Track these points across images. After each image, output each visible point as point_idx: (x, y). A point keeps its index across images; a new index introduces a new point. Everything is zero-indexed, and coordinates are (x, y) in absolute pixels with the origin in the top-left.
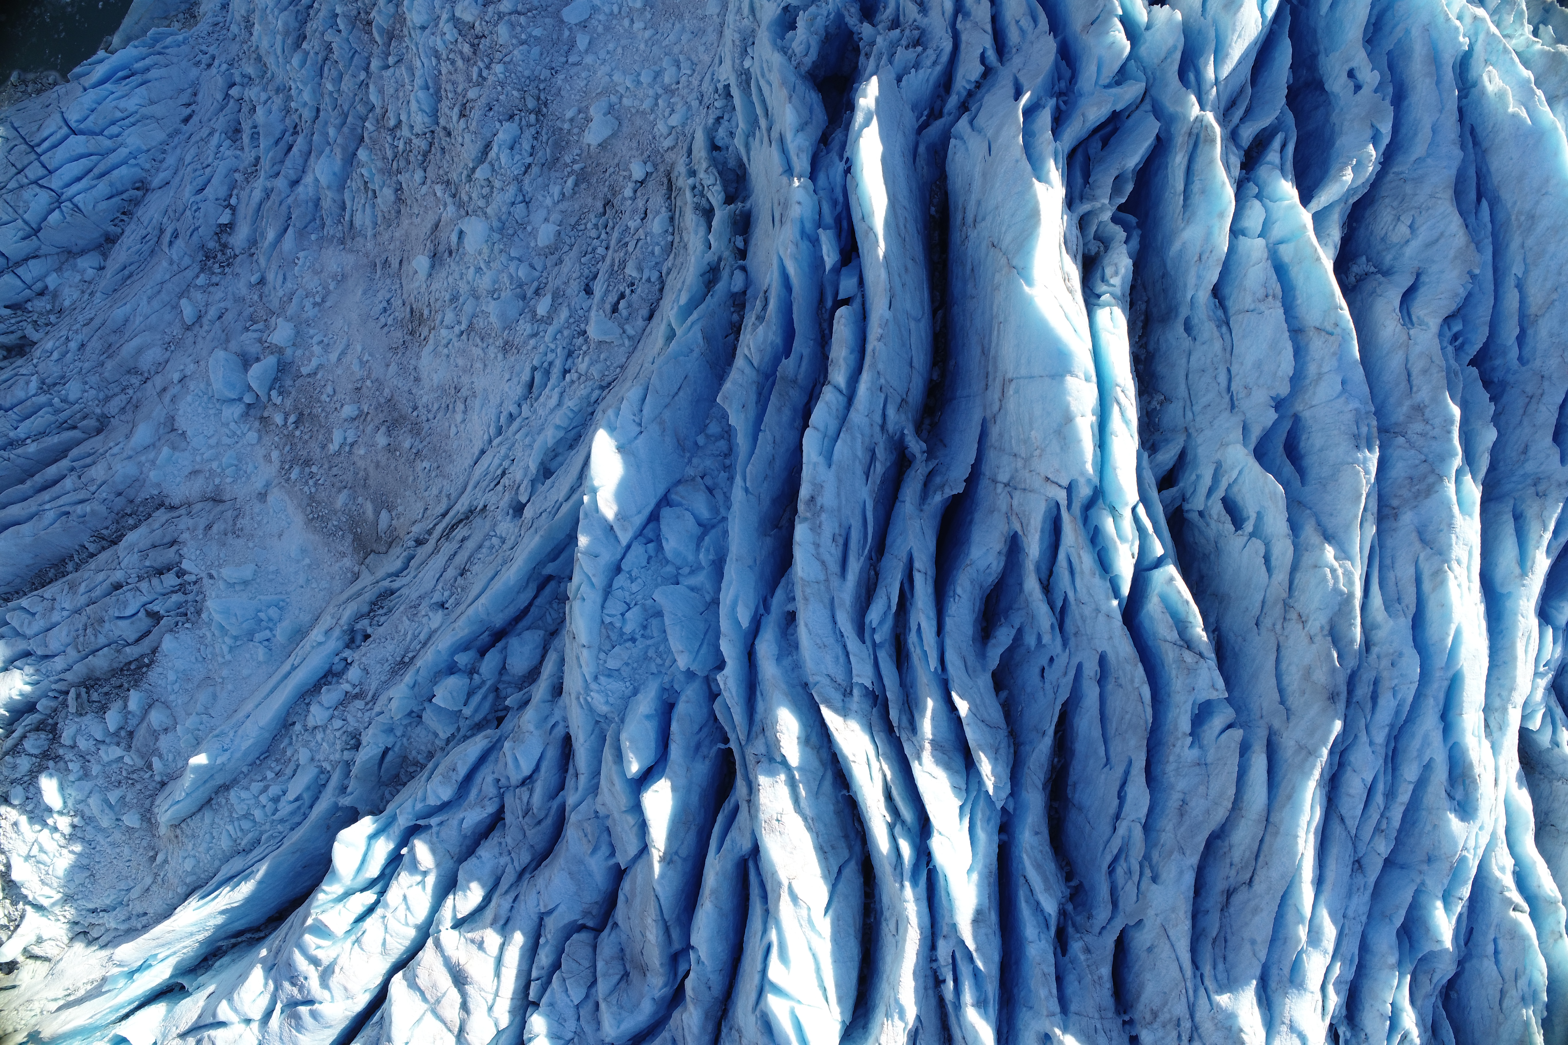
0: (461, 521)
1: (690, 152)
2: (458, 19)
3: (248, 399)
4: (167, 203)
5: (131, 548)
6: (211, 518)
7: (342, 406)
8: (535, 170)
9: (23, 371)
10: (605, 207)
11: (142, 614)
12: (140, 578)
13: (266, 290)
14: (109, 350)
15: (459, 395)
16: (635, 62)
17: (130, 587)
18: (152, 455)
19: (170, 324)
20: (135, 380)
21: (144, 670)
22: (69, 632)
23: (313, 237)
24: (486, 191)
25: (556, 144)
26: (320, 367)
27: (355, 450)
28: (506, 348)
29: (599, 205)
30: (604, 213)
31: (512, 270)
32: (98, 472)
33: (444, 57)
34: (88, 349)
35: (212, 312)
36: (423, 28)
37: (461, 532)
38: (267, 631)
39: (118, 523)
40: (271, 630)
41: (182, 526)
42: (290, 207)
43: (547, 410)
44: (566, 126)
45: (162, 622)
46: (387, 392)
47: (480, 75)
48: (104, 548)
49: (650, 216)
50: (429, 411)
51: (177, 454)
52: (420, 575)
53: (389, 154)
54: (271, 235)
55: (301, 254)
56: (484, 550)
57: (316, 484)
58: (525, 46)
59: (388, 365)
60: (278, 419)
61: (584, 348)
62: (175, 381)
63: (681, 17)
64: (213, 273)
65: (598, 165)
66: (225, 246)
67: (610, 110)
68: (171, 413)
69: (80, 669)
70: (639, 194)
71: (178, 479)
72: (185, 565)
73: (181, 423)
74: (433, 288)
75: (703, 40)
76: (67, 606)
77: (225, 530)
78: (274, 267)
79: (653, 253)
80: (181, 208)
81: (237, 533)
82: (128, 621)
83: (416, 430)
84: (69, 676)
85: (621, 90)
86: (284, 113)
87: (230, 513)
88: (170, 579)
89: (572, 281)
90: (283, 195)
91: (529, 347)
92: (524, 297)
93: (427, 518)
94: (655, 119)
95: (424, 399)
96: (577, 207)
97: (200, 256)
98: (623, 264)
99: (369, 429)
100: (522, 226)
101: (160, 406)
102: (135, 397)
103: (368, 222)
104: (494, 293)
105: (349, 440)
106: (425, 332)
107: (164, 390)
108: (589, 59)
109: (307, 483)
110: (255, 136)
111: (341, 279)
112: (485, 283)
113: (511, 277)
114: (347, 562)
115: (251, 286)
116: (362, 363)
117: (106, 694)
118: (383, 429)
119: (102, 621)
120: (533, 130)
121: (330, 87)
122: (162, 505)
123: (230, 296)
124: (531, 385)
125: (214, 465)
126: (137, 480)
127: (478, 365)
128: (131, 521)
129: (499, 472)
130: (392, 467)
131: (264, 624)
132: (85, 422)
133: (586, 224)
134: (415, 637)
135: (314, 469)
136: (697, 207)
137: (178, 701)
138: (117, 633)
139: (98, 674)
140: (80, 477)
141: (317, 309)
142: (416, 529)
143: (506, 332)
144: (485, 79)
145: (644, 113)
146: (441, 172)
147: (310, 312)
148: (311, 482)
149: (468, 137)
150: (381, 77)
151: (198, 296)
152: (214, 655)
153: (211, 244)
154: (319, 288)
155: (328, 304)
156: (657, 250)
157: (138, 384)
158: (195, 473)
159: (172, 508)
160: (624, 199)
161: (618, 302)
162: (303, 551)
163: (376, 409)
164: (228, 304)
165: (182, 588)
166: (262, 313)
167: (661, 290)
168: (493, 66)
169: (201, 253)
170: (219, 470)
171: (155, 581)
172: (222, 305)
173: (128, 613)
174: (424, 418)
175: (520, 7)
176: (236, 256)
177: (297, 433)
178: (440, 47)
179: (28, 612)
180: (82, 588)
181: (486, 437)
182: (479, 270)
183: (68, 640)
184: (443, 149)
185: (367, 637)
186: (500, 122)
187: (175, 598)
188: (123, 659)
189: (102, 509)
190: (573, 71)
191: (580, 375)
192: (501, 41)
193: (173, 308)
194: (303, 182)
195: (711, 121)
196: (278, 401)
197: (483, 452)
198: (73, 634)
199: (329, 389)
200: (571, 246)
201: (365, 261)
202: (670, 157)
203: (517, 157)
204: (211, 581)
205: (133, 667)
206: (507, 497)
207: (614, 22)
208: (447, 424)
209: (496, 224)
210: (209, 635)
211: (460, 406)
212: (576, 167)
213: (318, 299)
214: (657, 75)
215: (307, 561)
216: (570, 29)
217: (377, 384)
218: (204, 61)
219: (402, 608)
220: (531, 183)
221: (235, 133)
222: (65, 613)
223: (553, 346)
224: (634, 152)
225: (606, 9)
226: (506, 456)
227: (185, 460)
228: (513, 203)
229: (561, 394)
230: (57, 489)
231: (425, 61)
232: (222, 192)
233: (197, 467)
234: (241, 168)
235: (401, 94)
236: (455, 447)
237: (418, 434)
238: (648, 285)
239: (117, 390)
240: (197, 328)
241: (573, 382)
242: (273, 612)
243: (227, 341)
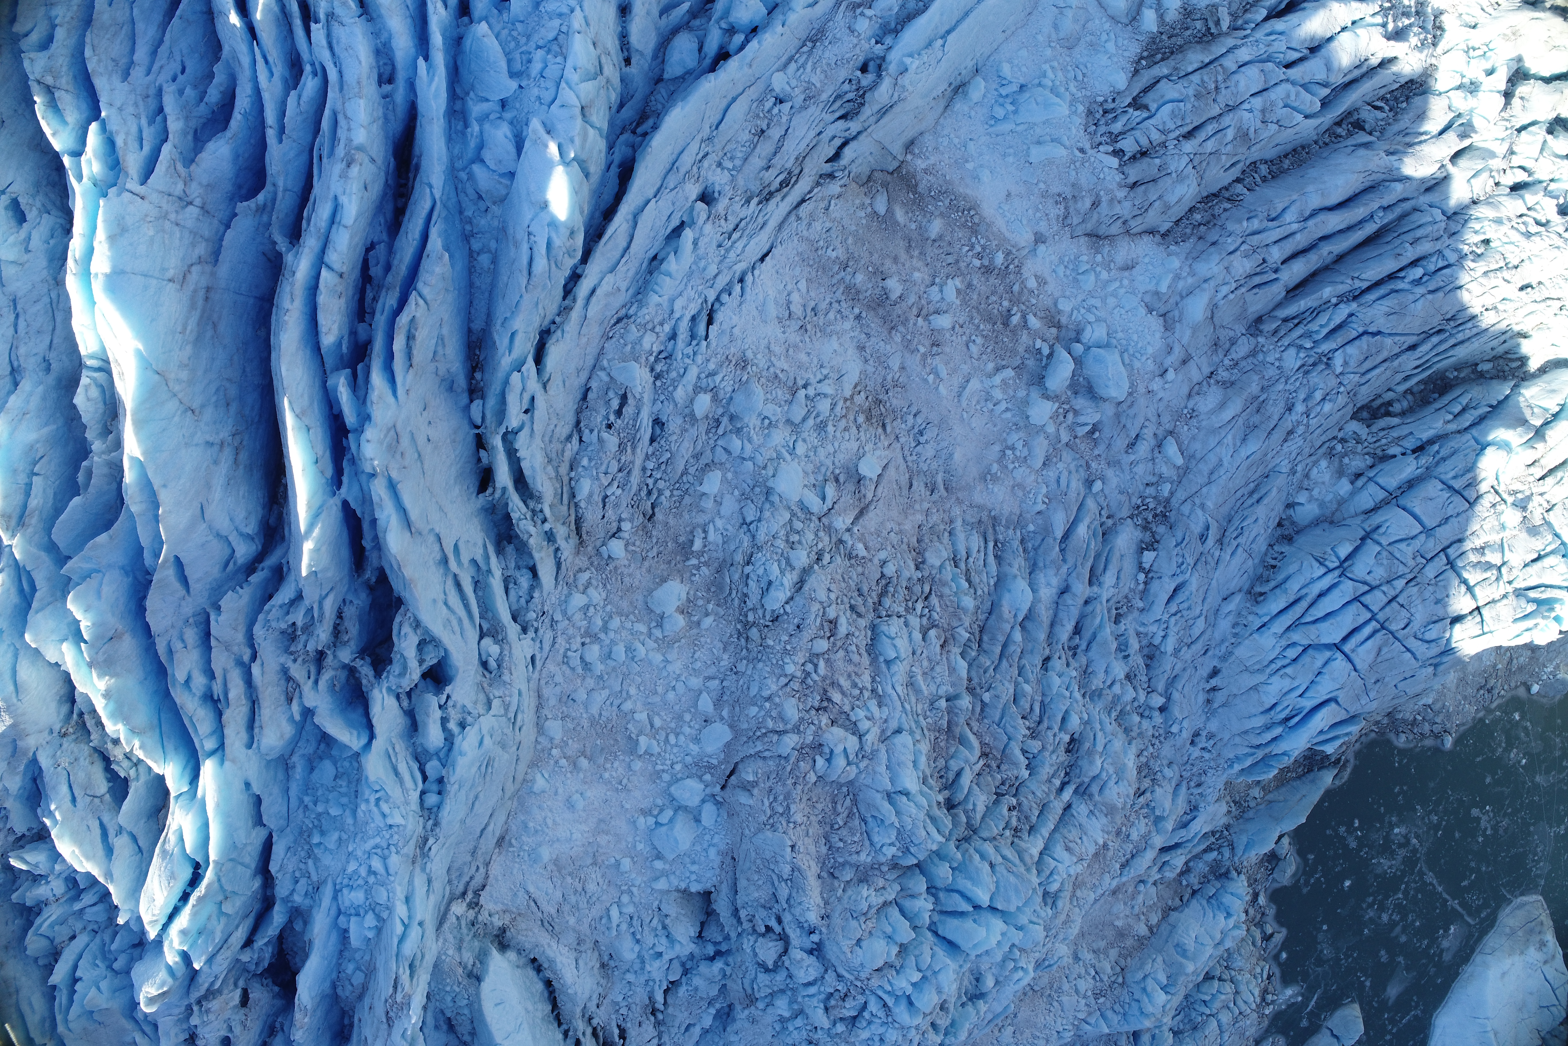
0: (778, 190)
1: (559, 565)
2: (853, 734)
3: (1078, 348)
4: (1218, 572)
5: (1181, 178)
6: (1095, 216)
7: (953, 328)
8: (739, 558)
9: (1356, 378)
10: (654, 514)
11: (1153, 107)
12: (1163, 145)
13: (1083, 474)
14: (1258, 405)
15: (800, 323)
16: (639, 674)
17: (1173, 135)
18: (1181, 284)
19: (1194, 438)
20: (1223, 374)
21: (1145, 54)
22: (1236, 86)
23: (1031, 528)
24: (795, 538)
25: (721, 588)
26: (990, 376)
27: (928, 280)
28: (743, 363)
29: (659, 516)
30: (653, 506)
31: (748, 447)
32: (1242, 266)
33: (867, 694)
34: (1282, 404)
35: (1143, 448)
36: (899, 731)
37: (773, 178)
38: (1004, 93)
39: (1213, 215)
40: (1001, 96)
41: (1127, 204)
42: (1064, 560)
43: (685, 294)
44: (710, 606)
45: (1129, 100)
46: (898, 338)
47: (816, 666)
48: (1226, 188)
49: (597, 498)
50: (839, 312)
51: (1151, 287)
52: (812, 134)
53: (934, 600)
54: (1082, 530)
55: (1040, 507)
56: (739, 155)
57: (972, 247)
58: (766, 693)
59: (903, 368)
60: (1034, 322)
61: (652, 359)
62: (1171, 370)
63: (593, 722)
64: (1155, 498)
65: (669, 562)
66: (1146, 528)
67: (660, 622)
68: (1168, 334)
69: (1218, 49)
70: (615, 525)
71: (1147, 260)
72: (1114, 162)
73: (1155, 323)
74: (855, 445)
75: (558, 689)
76: (1246, 115)
77: (1076, 202)
78: (1072, 495)
79: (590, 460)
80: (1199, 567)
81: (1061, 199)
82: (1167, 98)
83: (852, 293)
84: (1230, 42)
85: (651, 644)
86: (1090, 670)
87: (1076, 221)
88: (1128, 145)
89: (678, 431)
90: (1074, 575)
91: (713, 360)
92: (732, 418)
93: (823, 199)
94: (605, 606)
95: (847, 325)
96: (686, 516)
97: (1172, 516)
98: (621, 447)
99: (912, 299)
100: (745, 497)
101: (1185, 341)
102: (1221, 356)
103: (961, 536)
104: (768, 424)
105: (935, 289)
106: (860, 399)
107: (1184, 362)
108: (695, 682)
109: (984, 248)
110: (1122, 648)
111: (986, 476)
112: (780, 436)
113: (750, 440)
114: (921, 164)
115: (1103, 479)
116: (935, 371)
117: (1187, 29)
118: (894, 296)
119: (1197, 96)
120: (750, 604)
121: (1027, 688)
122: (1164, 236)
123: (1126, 468)
124: (710, 322)
125: (1104, 275)
126: (1195, 259)
127: (777, 349)
128: (1198, 217)
129: (735, 236)
130: (876, 256)
131: (1009, 100)
132: (1274, 326)
133: (672, 496)
134: (803, 66)
135: (977, 263)
136: (539, 499)
137: (1100, 23)
138: (1179, 86)
139: (1198, 47)
140: (1264, 261)
141: (1010, 443)
142: (834, 188)
143: (744, 379)
144: (811, 662)
145: (620, 614)
146: (860, 569)
147: (1014, 438)
148: (978, 249)
149: (822, 595)
150: (953, 685)
151: (1165, 470)
152: (1064, 69)
153: (1161, 529)
154: (1011, 466)
155: (997, 448)
156: (585, 462)
157: (1220, 371)
158: (1128, 267)
159: (1151, 232)
160: (631, 520)
161: (622, 405)
162: (976, 178)
163: (907, 320)
164: (1127, 459)
165: (1115, 138)
166: (1082, 447)
167: (578, 422)
168: (799, 674)
169: (1172, 520)
170: (1098, 269)
171: (1144, 142)
172: (1132, 457)
173: (1168, 107)
174: (843, 304)
175: (775, 738)
176: (1131, 517)
177: (1006, 304)
178: (873, 704)
179: (1294, 109)
180: (1230, 134)
181: (756, 272)
182: (792, 451)
183: (1236, 77)
184: (861, 595)
185: (864, 69)
186: (786, 613)
187: (1117, 127)
188: (1171, 62)
189: (1231, 226)
190: (712, 671)
191: (653, 330)
192: (794, 701)
193: (1193, 456)
194: (1054, 591)
195: (536, 594)
196: (1039, 343)
197: (762, 259)
198: (1231, 83)
199: (974, 349)
200: (685, 472)
201: (960, 495)
202: (582, 561)
203: (761, 571)
204: (1080, 145)
205: (1159, 56)
206: (721, 206)
207: (673, 725)
208: (812, 294)
209: (775, 499)
210: (1073, 89)
211: (797, 309)
212: (694, 561)
213: (1009, 452)
214: (608, 656)
215: (970, 166)
216: (722, 718)
217: (912, 347)
218: (1204, 739)
219: (824, 96)
220: (741, 542)
221: (1151, 655)
222: (1246, 106)
223: (687, 361)
224: (626, 571)
225: (682, 738)
226: (727, 251)
227: (1142, 280)
228: (759, 520)
229: (672, 312)
230: (1290, 247)
231: (890, 690)
232: (1155, 586)
233: (1126, 274)
234: (1136, 613)
235: (925, 663)
236: (798, 269)
237: (848, 288)
238: (592, 425)
239: (1243, 364)
240: (1161, 433)
241: (662, 324)
242: (1000, 112)
243: (1118, 415)
